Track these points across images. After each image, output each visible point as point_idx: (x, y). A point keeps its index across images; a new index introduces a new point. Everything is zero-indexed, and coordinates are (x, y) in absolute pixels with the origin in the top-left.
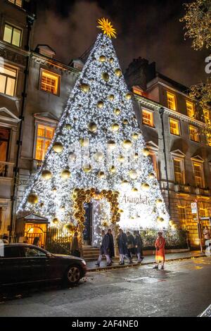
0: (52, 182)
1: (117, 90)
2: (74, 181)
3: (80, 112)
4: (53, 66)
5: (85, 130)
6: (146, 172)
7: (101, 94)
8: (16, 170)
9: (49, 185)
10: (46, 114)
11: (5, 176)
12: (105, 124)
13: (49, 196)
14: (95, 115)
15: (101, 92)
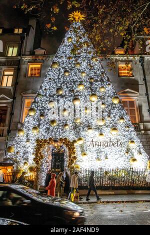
0: (27, 136)
1: (85, 57)
2: (44, 134)
3: (50, 84)
4: (36, 59)
5: (54, 95)
6: (117, 117)
7: (70, 66)
8: (9, 131)
9: (25, 139)
10: (30, 91)
11: (2, 136)
12: (73, 87)
13: (24, 147)
14: (64, 82)
15: (70, 64)
